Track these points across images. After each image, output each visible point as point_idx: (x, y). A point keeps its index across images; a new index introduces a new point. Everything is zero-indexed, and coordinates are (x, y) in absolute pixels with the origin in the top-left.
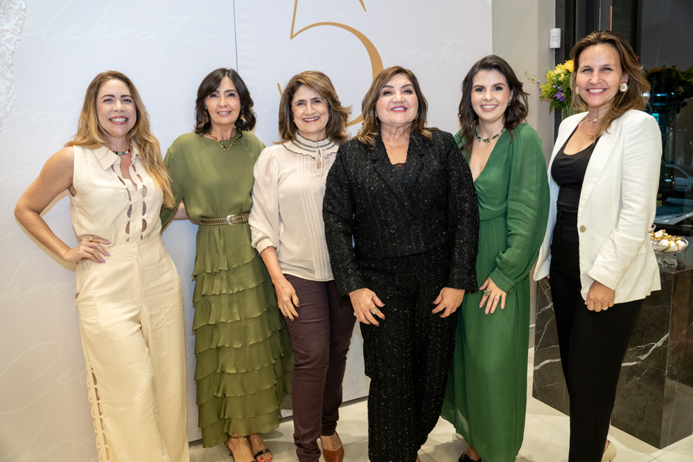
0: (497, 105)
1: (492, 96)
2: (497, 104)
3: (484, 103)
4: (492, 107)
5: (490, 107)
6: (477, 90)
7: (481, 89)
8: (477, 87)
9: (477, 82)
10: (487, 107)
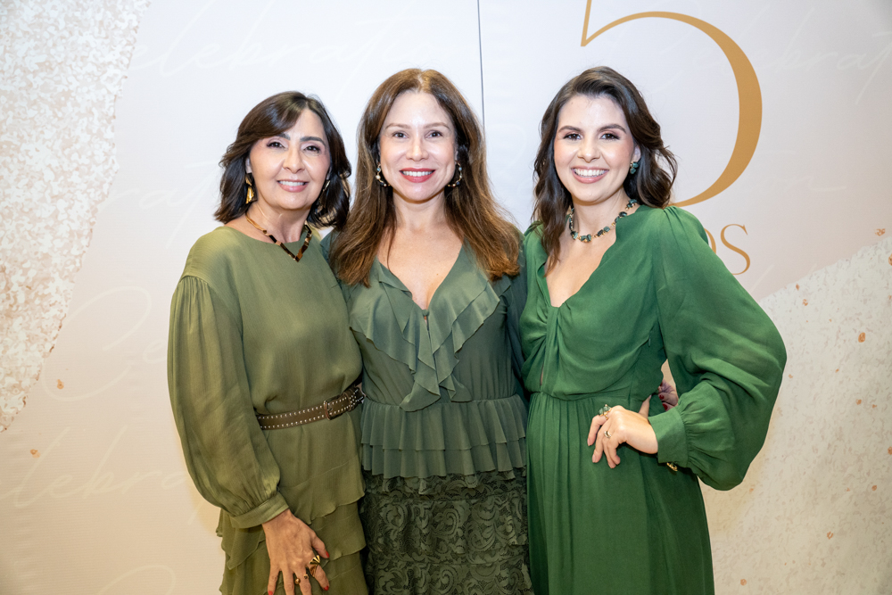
0: (606, 170)
1: (596, 150)
2: (606, 166)
3: (579, 163)
4: (598, 172)
5: (591, 173)
6: (566, 137)
7: (574, 135)
8: (567, 131)
9: (567, 119)
10: (585, 173)
